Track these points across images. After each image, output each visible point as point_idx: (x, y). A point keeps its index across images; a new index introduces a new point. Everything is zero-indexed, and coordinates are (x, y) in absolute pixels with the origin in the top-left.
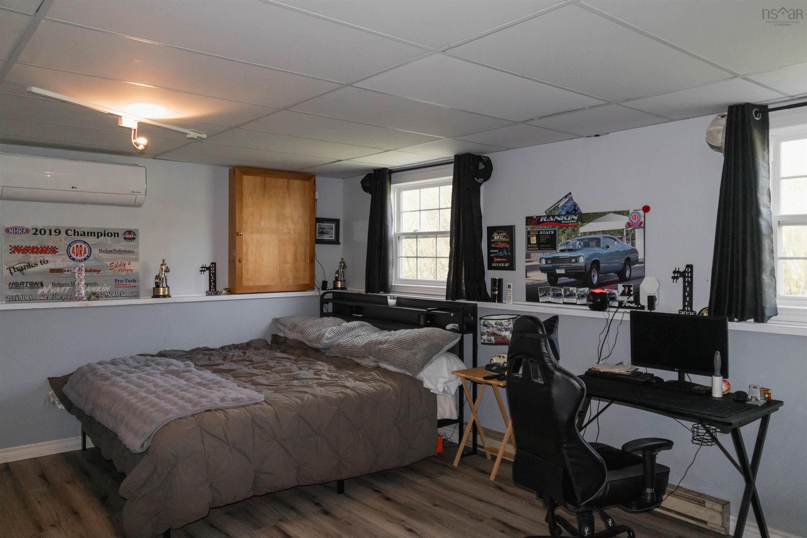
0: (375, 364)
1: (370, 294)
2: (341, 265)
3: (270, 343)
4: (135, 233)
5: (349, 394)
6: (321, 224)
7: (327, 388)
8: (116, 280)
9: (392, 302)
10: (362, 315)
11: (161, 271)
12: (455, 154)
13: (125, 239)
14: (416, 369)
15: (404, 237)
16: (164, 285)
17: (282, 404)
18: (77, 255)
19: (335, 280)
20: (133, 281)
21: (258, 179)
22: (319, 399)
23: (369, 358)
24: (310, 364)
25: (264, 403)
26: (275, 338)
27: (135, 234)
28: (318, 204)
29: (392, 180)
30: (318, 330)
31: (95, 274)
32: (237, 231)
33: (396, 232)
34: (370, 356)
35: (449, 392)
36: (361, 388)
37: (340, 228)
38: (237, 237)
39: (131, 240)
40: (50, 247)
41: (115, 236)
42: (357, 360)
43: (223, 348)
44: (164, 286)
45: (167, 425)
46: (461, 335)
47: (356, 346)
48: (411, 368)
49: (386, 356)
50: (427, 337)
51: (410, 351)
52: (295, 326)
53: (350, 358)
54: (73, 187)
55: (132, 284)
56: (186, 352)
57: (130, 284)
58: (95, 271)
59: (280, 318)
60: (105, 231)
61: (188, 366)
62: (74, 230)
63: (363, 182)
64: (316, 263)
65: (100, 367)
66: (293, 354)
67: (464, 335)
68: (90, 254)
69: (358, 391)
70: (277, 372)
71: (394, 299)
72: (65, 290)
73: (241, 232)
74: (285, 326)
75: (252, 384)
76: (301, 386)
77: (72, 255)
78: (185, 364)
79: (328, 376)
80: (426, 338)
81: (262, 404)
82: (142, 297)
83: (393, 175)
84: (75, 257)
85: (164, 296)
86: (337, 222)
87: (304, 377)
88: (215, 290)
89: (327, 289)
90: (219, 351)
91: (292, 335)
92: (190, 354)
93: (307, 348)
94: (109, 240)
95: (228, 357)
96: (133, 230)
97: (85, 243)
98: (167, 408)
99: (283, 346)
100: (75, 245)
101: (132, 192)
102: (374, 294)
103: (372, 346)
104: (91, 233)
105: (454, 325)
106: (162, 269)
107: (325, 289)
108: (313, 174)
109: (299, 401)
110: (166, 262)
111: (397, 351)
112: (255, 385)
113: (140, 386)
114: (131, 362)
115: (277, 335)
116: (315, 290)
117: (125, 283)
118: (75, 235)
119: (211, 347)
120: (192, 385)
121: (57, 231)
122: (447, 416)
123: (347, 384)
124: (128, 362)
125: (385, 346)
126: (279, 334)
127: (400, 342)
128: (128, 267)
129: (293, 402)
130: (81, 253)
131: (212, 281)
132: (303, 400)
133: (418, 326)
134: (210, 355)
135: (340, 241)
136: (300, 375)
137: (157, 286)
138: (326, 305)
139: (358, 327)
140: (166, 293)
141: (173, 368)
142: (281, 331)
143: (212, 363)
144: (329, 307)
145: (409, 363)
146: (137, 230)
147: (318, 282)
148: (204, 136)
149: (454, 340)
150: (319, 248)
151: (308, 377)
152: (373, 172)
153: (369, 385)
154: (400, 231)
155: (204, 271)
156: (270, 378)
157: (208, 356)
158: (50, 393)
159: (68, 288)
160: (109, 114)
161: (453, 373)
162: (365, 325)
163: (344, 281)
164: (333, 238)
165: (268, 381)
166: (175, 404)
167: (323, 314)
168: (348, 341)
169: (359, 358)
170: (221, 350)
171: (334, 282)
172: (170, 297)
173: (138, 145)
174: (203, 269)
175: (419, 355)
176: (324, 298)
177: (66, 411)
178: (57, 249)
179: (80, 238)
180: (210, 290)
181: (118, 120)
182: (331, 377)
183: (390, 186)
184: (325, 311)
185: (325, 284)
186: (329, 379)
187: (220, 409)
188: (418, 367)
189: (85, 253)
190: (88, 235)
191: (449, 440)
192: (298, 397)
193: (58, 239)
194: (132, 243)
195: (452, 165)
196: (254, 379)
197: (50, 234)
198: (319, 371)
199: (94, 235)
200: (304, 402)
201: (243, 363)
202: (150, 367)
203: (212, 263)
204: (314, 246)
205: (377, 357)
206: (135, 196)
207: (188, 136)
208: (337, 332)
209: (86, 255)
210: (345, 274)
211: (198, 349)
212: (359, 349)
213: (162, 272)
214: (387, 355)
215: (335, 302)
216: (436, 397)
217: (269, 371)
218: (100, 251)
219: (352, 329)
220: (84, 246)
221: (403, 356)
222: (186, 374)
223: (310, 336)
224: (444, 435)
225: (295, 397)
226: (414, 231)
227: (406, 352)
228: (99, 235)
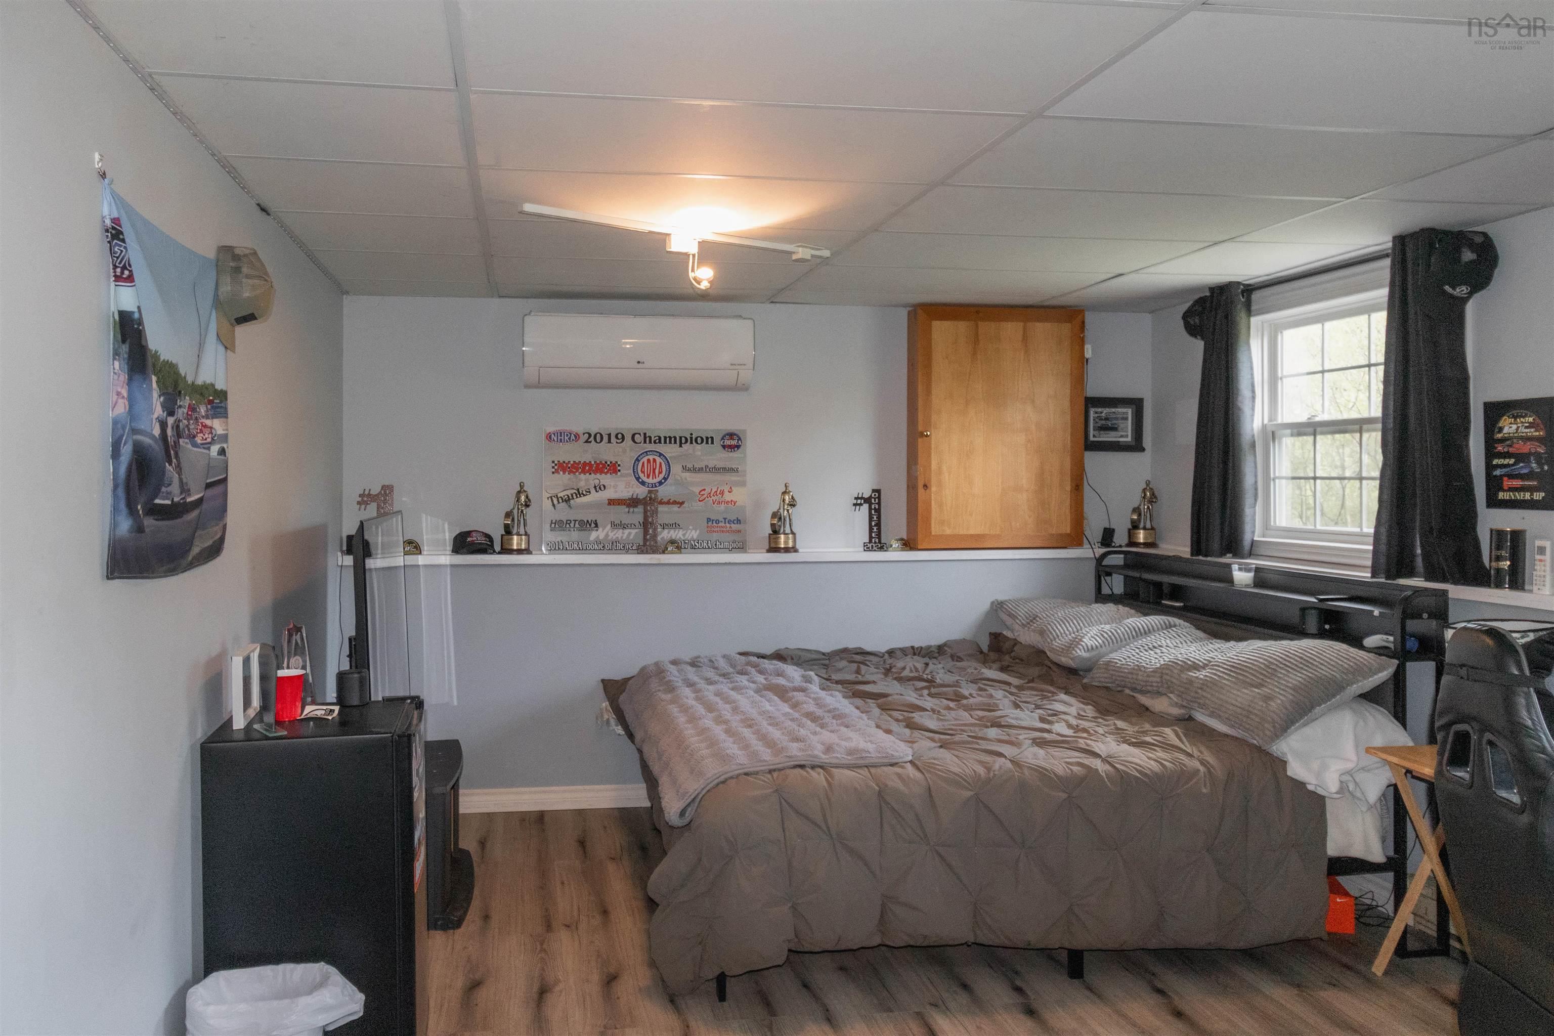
0: (1183, 711)
1: (1201, 558)
2: (1145, 495)
3: (985, 648)
4: (741, 436)
5: (1097, 770)
6: (1100, 410)
7: (1052, 750)
8: (709, 520)
9: (1242, 577)
10: (1182, 604)
11: (782, 505)
12: (1394, 235)
13: (724, 447)
14: (1268, 733)
15: (1288, 431)
16: (788, 530)
17: (942, 772)
18: (648, 477)
19: (1130, 527)
20: (735, 522)
21: (962, 327)
22: (1026, 772)
23: (1170, 698)
24: (1044, 697)
25: (909, 765)
26: (996, 639)
27: (739, 439)
28: (1090, 368)
29: (1253, 308)
30: (1075, 629)
31: (675, 508)
32: (920, 429)
33: (1266, 422)
34: (1171, 693)
35: (1358, 794)
36: (1130, 759)
37: (1145, 414)
38: (920, 440)
39: (734, 448)
40: (609, 463)
41: (707, 443)
42: (1144, 700)
43: (892, 652)
44: (786, 532)
45: (723, 782)
46: (1396, 662)
47: (1142, 669)
48: (1257, 728)
49: (1202, 696)
50: (1305, 662)
51: (1256, 690)
52: (1034, 619)
53: (1132, 694)
54: (639, 362)
55: (735, 527)
56: (824, 654)
57: (730, 527)
58: (675, 503)
59: (1006, 601)
60: (691, 434)
61: (808, 680)
62: (645, 434)
63: (1186, 316)
64: (1086, 488)
65: (672, 668)
66: (1021, 676)
67: (1408, 664)
68: (668, 475)
69: (1117, 766)
70: (968, 709)
71: (1248, 570)
72: (630, 534)
73: (926, 431)
74: (1013, 616)
75: (907, 726)
76: (1000, 741)
77: (641, 475)
78: (803, 676)
79: (1070, 726)
80: (1301, 663)
81: (903, 767)
82: (751, 551)
83: (1255, 296)
84: (645, 479)
85: (787, 550)
86: (1137, 404)
87: (1014, 722)
88: (880, 542)
89: (1113, 544)
90: (882, 657)
91: (1027, 637)
92: (829, 659)
93: (1051, 666)
94: (699, 449)
95: (893, 670)
96: (736, 432)
97: (661, 455)
98: (728, 751)
99: (1007, 657)
100: (645, 459)
101: (732, 365)
102: (1209, 559)
103: (1176, 671)
104: (670, 438)
105: (1385, 637)
106: (784, 500)
107: (1108, 545)
108: (1082, 308)
109: (981, 770)
110: (790, 489)
111: (1228, 688)
112: (911, 728)
113: (710, 708)
114: (722, 663)
115: (1000, 634)
116: (1085, 547)
117: (722, 524)
118: (645, 442)
119: (868, 648)
120: (796, 715)
121: (620, 436)
122: (1357, 851)
123: (1099, 747)
124: (716, 665)
125: (1202, 674)
126: (1004, 633)
127: (1240, 669)
128: (728, 497)
129: (967, 771)
130: (654, 472)
131: (873, 523)
132: (989, 769)
133: (1300, 633)
134: (859, 662)
135: (1144, 445)
136: (1007, 719)
137: (775, 532)
138: (1108, 579)
139: (1158, 629)
140: (790, 545)
141: (781, 681)
142: (1008, 628)
143: (860, 678)
144: (1116, 583)
145: (1253, 717)
146: (744, 431)
147: (1094, 529)
148: (826, 253)
149: (1375, 674)
150: (1093, 460)
151: (1024, 724)
152: (1208, 294)
153: (1150, 755)
154: (1275, 420)
155: (861, 505)
156: (946, 718)
157: (855, 665)
158: (604, 704)
159: (634, 532)
160: (651, 232)
161: (1368, 750)
162: (1175, 626)
163: (1152, 529)
164: (1129, 439)
165: (940, 723)
166: (746, 747)
167: (1101, 598)
168: (1129, 657)
169: (1148, 695)
170: (886, 654)
171: (1129, 530)
172: (796, 551)
173: (699, 283)
174: (859, 501)
175: (1279, 702)
176: (1104, 563)
177: (626, 737)
178: (619, 465)
179: (651, 447)
180: (870, 541)
181: (665, 241)
182: (1076, 729)
183: (1249, 321)
184: (1105, 590)
185: (1108, 536)
186: (1069, 732)
187: (821, 767)
188: (1272, 729)
189: (660, 473)
190: (665, 442)
191: (1380, 908)
192: (981, 762)
193: (621, 450)
194: (736, 454)
195: (1387, 262)
196: (913, 718)
197: (609, 441)
198: (1056, 714)
199: (675, 442)
200: (992, 774)
201: (913, 685)
202: (746, 677)
203: (874, 491)
204: (1083, 457)
205: (1184, 696)
206: (736, 372)
207: (794, 257)
208: (1110, 636)
209: (662, 476)
210: (1154, 515)
211: (845, 650)
212: (1148, 676)
213: (784, 506)
214: (1204, 694)
215: (1131, 573)
216: (1324, 804)
217: (952, 704)
218: (685, 468)
219: (1147, 632)
220: (658, 460)
221: (1239, 699)
222: (795, 693)
223: (1057, 640)
224: (1369, 895)
225: (977, 761)
226: (1309, 418)
227: (1246, 691)
228: (680, 441)
